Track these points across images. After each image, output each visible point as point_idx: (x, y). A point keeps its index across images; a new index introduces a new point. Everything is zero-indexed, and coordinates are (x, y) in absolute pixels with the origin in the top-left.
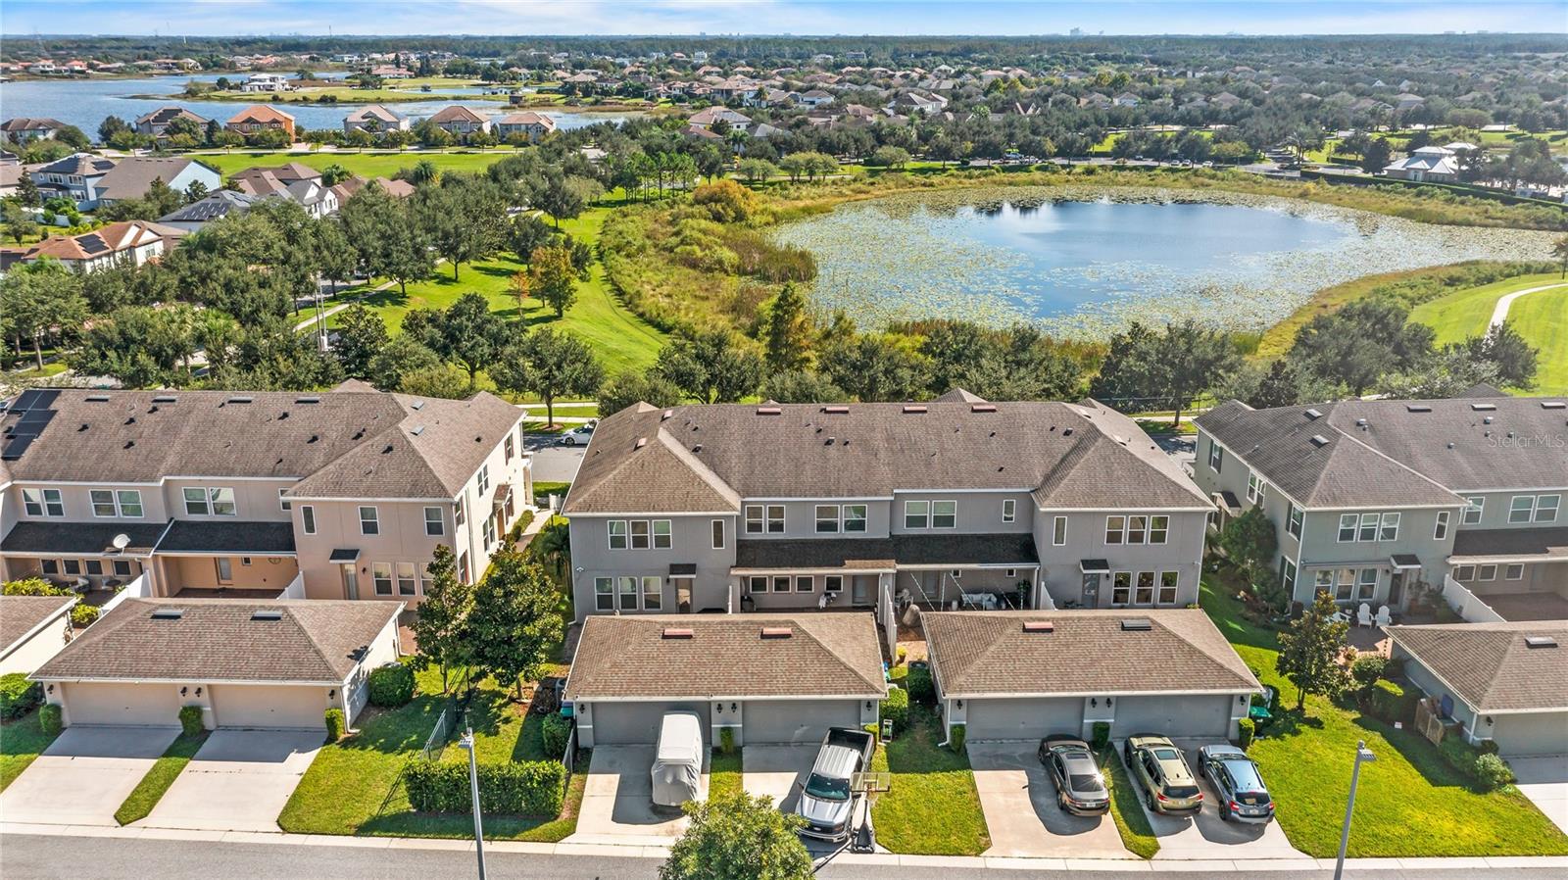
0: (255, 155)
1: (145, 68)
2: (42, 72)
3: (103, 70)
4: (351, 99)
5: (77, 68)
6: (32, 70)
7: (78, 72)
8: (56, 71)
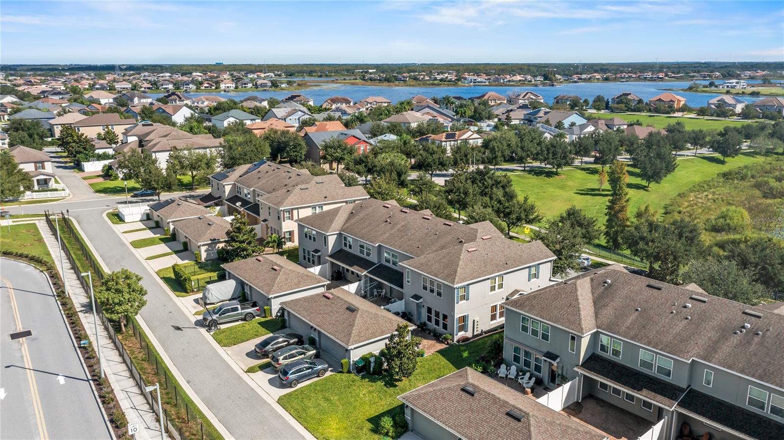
0: (651, 116)
1: (693, 76)
2: (645, 78)
3: (672, 77)
4: (769, 93)
5: (660, 76)
6: (641, 77)
7: (661, 78)
8: (651, 78)
